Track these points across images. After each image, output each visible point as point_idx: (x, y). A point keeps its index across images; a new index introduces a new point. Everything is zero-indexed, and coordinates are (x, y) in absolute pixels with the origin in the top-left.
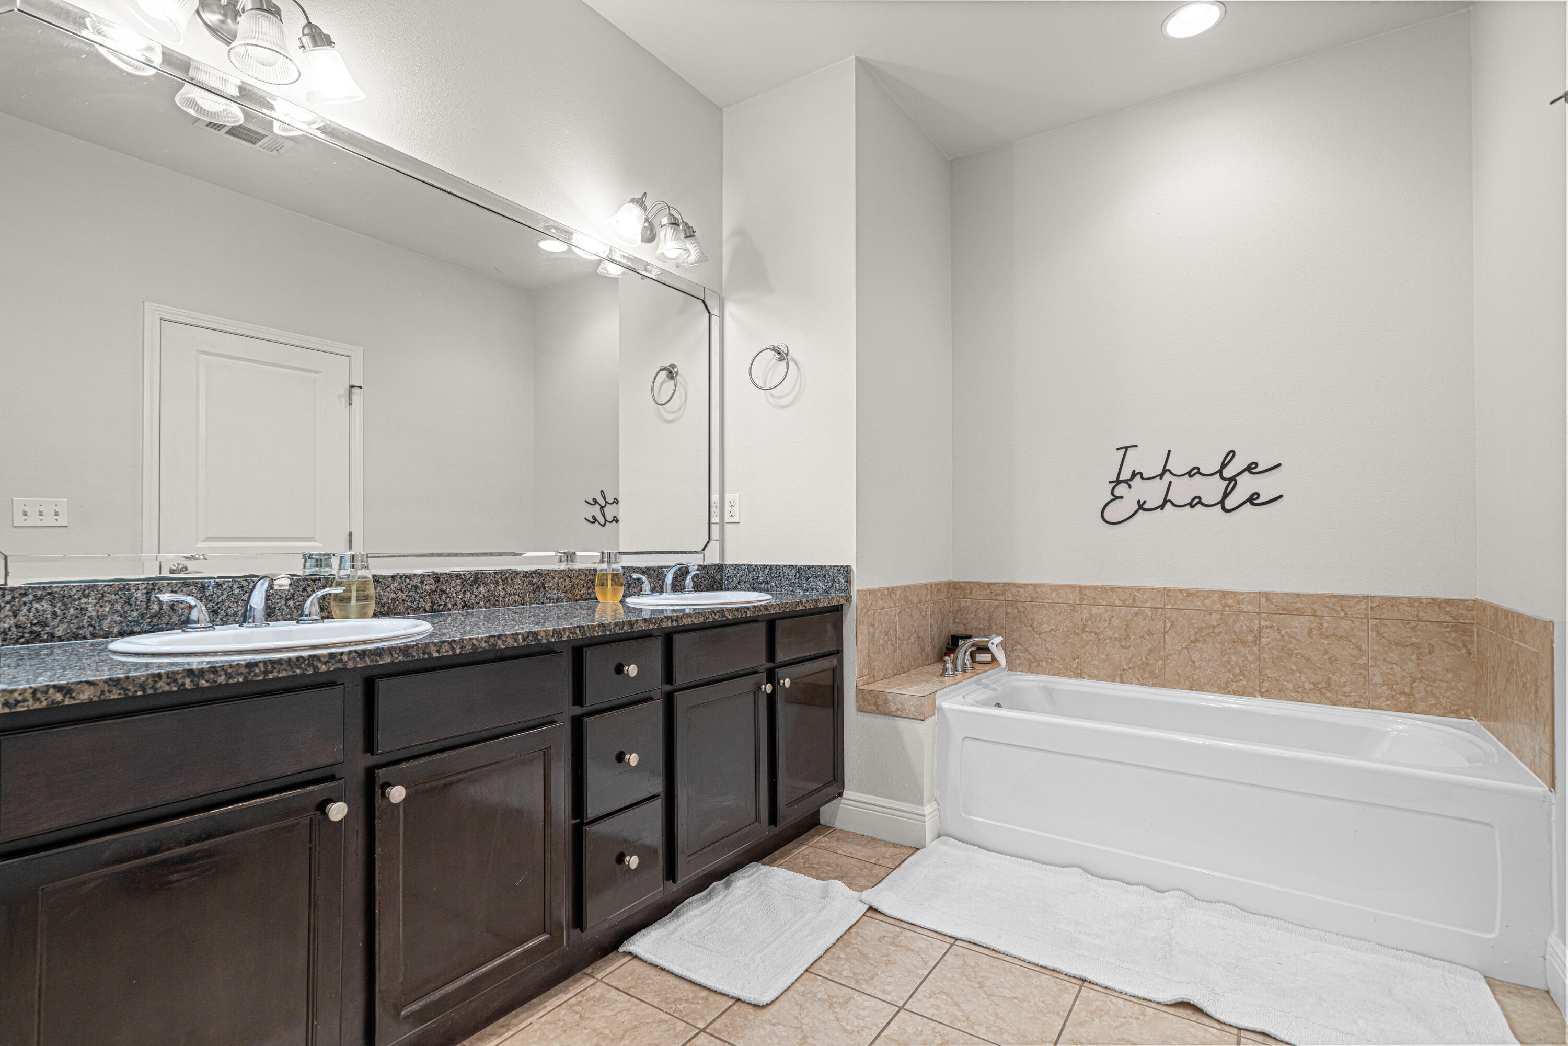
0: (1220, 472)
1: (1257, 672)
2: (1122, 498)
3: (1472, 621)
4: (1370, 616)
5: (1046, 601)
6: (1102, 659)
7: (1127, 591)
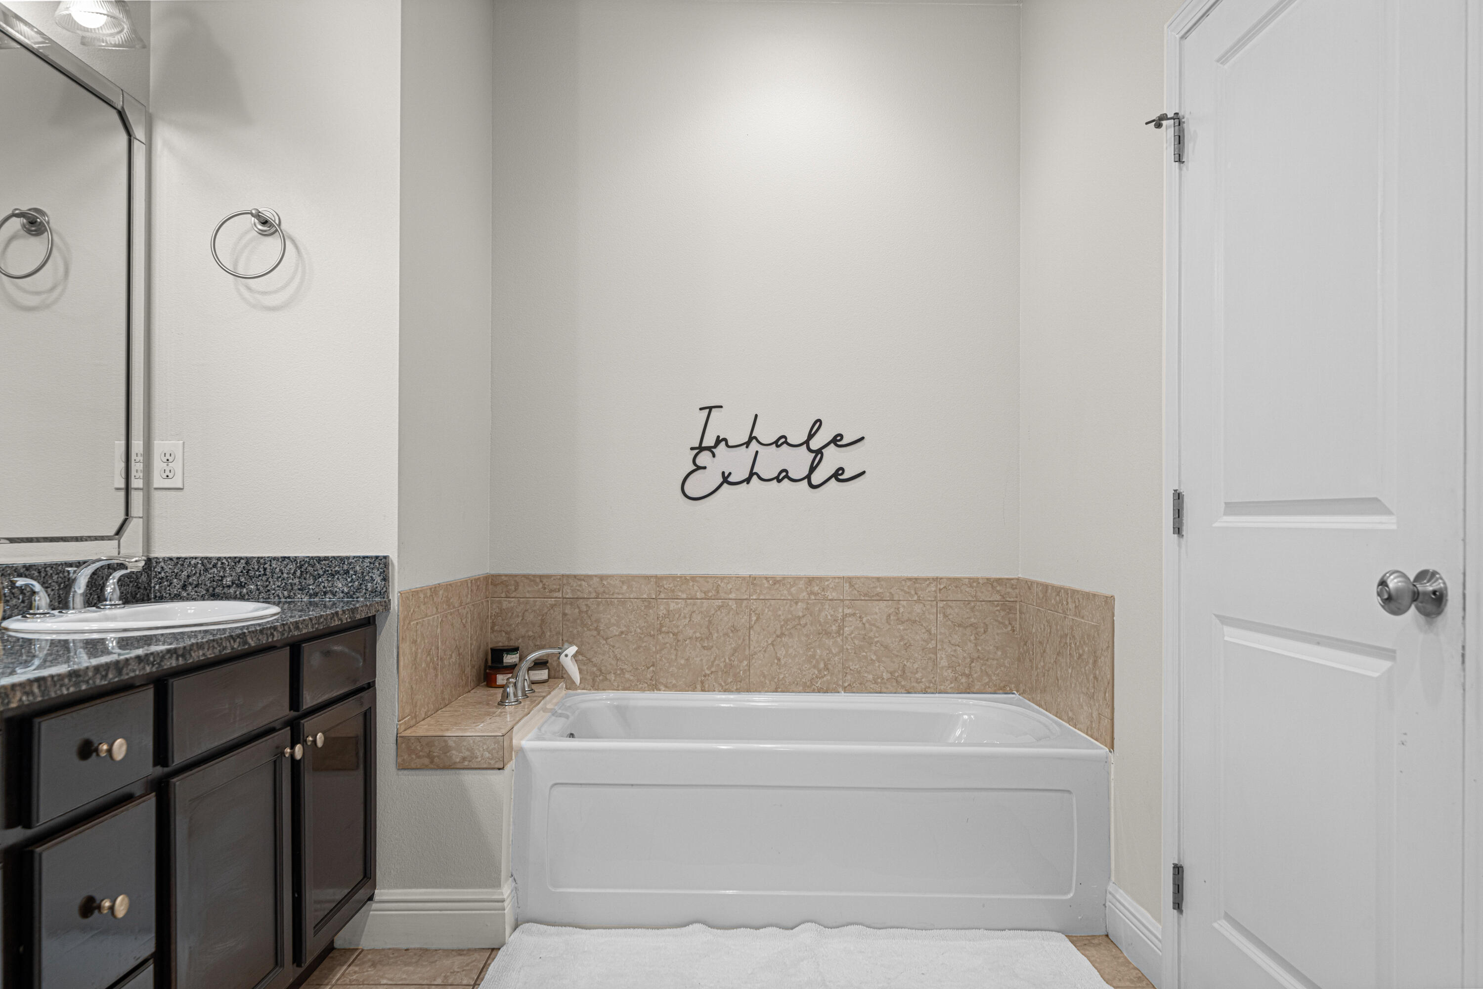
0: (807, 442)
1: (840, 665)
2: (705, 468)
3: (1016, 599)
4: (939, 599)
5: (615, 596)
6: (681, 665)
7: (710, 580)
